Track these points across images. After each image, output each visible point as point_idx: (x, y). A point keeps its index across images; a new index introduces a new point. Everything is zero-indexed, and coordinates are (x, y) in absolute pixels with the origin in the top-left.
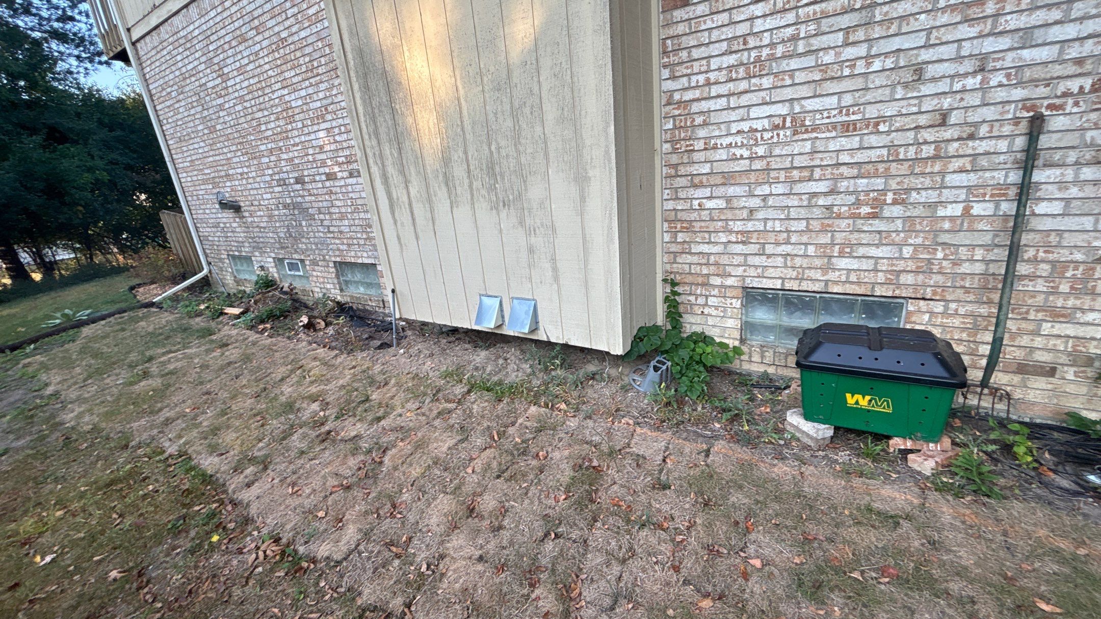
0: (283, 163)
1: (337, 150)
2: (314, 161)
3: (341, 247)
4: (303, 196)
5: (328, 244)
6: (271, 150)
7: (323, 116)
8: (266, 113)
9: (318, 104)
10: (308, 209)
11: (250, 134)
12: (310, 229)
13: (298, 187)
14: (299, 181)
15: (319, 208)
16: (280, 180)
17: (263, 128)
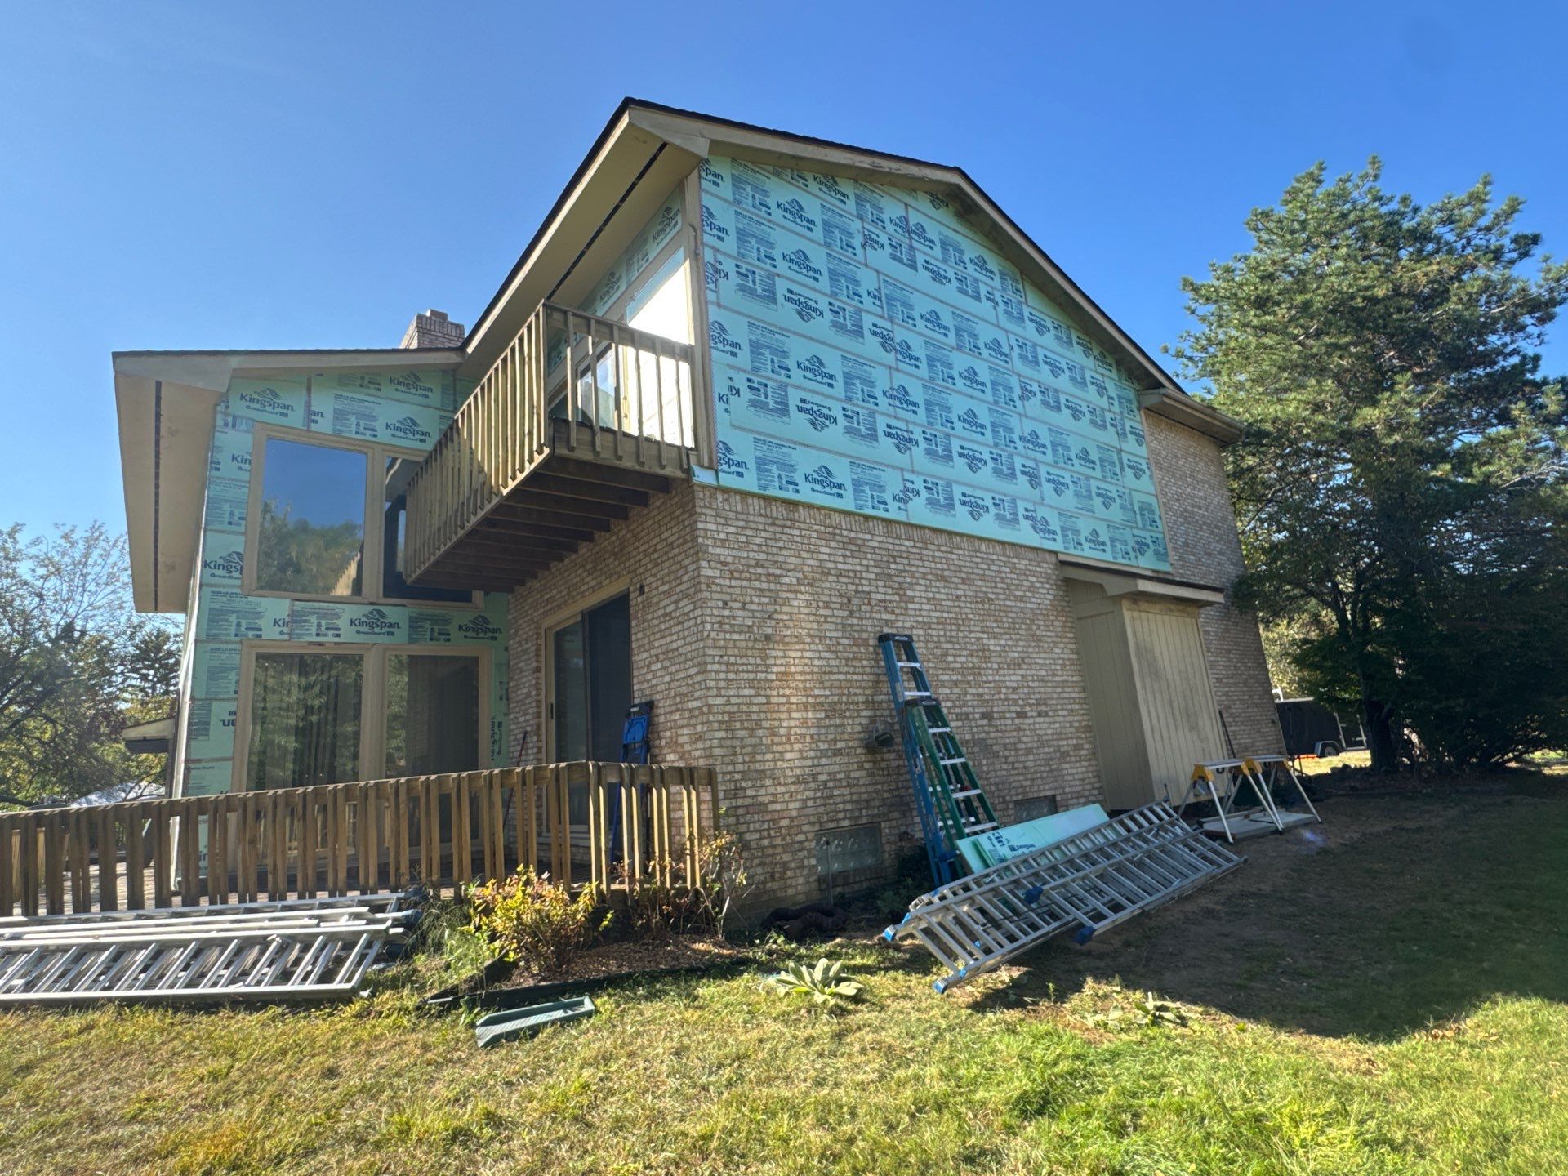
0: (969, 697)
1: (1029, 693)
2: (1007, 699)
3: (1025, 783)
4: (987, 733)
5: (1010, 783)
6: (956, 683)
7: (1019, 665)
8: (957, 646)
9: (1016, 655)
10: (991, 746)
12: (991, 768)
13: (985, 722)
14: (984, 716)
15: (1005, 745)
16: (961, 714)
17: (950, 659)
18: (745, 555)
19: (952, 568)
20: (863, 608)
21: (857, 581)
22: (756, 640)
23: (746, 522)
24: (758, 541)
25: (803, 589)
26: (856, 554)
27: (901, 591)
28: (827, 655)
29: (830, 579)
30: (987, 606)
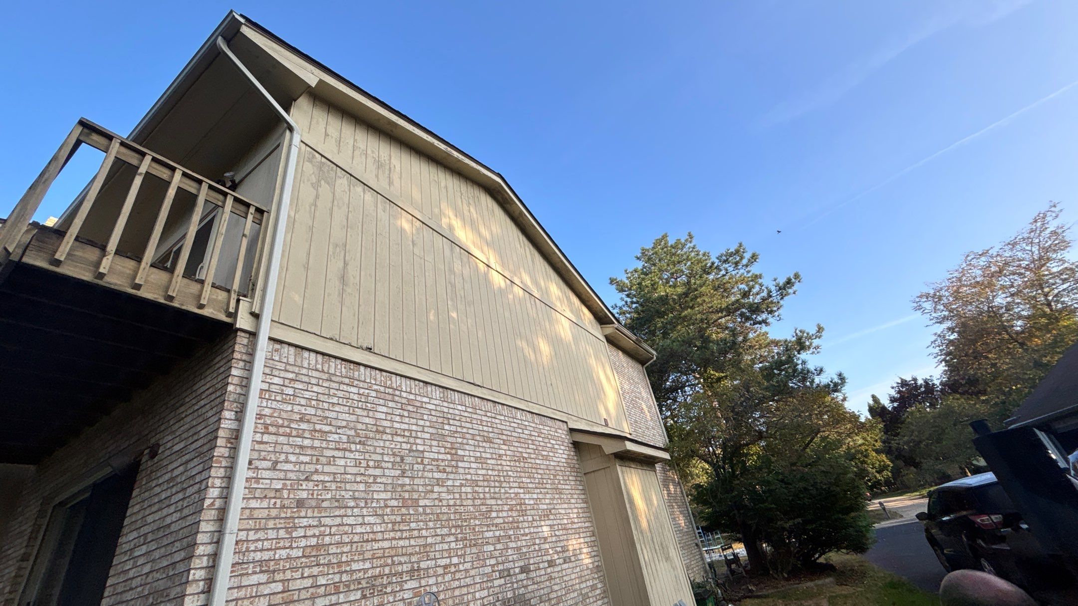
0: (510, 552)
1: (556, 542)
2: (540, 550)
4: (526, 587)
6: (498, 539)
7: (548, 516)
8: (499, 502)
9: (545, 507)
10: (529, 600)
11: (475, 518)
13: (523, 576)
14: (524, 570)
15: (540, 597)
16: (503, 570)
17: (494, 514)
18: (289, 408)
19: (496, 430)
20: (416, 466)
21: (412, 440)
22: (283, 507)
23: (297, 374)
24: (307, 395)
25: (353, 447)
26: (414, 415)
27: (453, 451)
28: (372, 520)
29: (384, 437)
30: (522, 464)
